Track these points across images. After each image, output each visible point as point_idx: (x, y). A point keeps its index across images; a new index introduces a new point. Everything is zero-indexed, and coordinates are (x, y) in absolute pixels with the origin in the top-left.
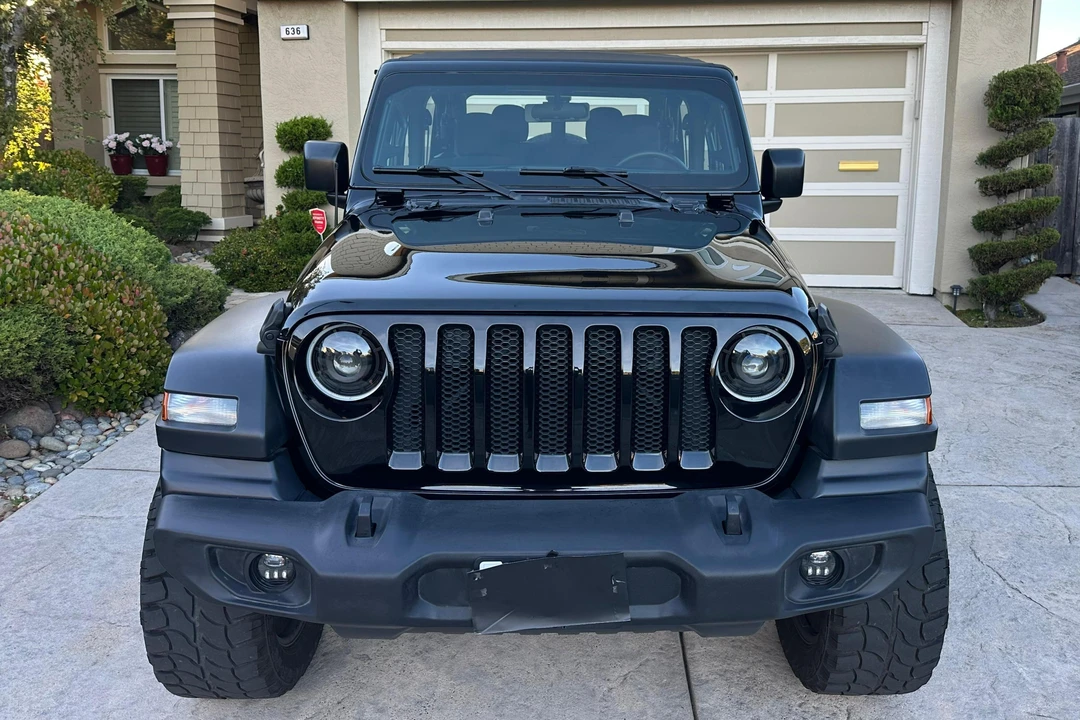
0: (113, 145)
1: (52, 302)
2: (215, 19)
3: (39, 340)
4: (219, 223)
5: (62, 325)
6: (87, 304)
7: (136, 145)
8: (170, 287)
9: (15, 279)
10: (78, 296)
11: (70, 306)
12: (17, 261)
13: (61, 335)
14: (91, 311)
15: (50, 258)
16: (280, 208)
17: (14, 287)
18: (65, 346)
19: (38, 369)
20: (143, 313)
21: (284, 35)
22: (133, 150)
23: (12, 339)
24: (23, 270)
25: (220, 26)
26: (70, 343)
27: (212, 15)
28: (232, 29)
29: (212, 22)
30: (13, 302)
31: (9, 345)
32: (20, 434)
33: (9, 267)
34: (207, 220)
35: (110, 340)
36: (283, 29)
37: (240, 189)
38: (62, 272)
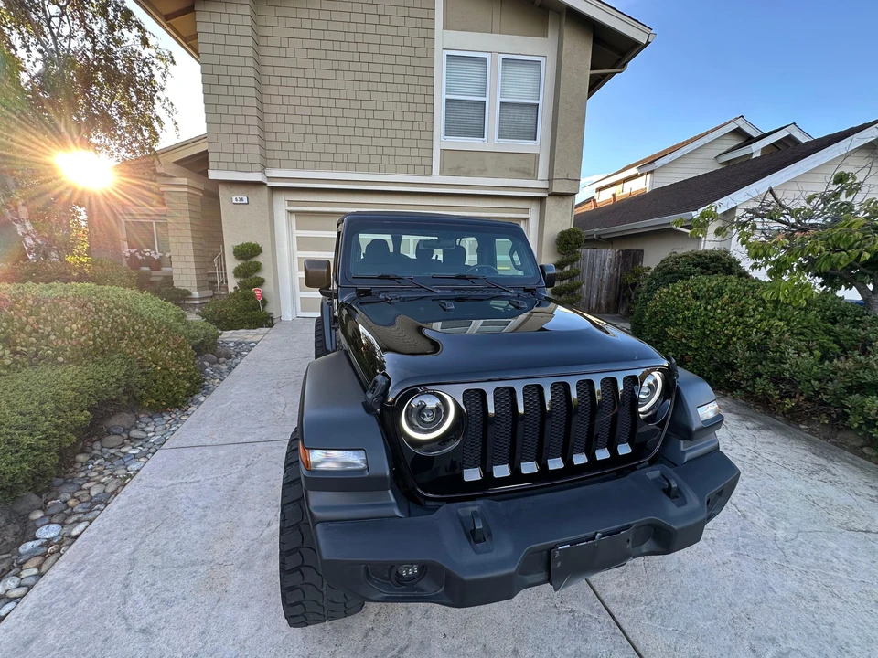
0: (128, 255)
1: (128, 351)
2: (188, 192)
3: (124, 375)
4: (196, 294)
5: (137, 364)
6: (150, 350)
7: (141, 254)
8: (191, 334)
9: (102, 339)
10: (144, 346)
11: (140, 352)
12: (101, 328)
13: (136, 370)
14: (152, 354)
15: (122, 324)
16: (235, 288)
17: (102, 344)
18: (140, 376)
19: (125, 392)
20: (183, 352)
21: (234, 201)
22: (140, 257)
23: (106, 377)
24: (107, 333)
25: (191, 195)
26: (142, 374)
27: (186, 190)
28: (197, 197)
29: (186, 194)
30: (103, 353)
31: (104, 381)
32: (115, 431)
33: (97, 332)
34: (189, 293)
35: (166, 369)
36: (234, 198)
37: (205, 277)
38: (132, 332)
